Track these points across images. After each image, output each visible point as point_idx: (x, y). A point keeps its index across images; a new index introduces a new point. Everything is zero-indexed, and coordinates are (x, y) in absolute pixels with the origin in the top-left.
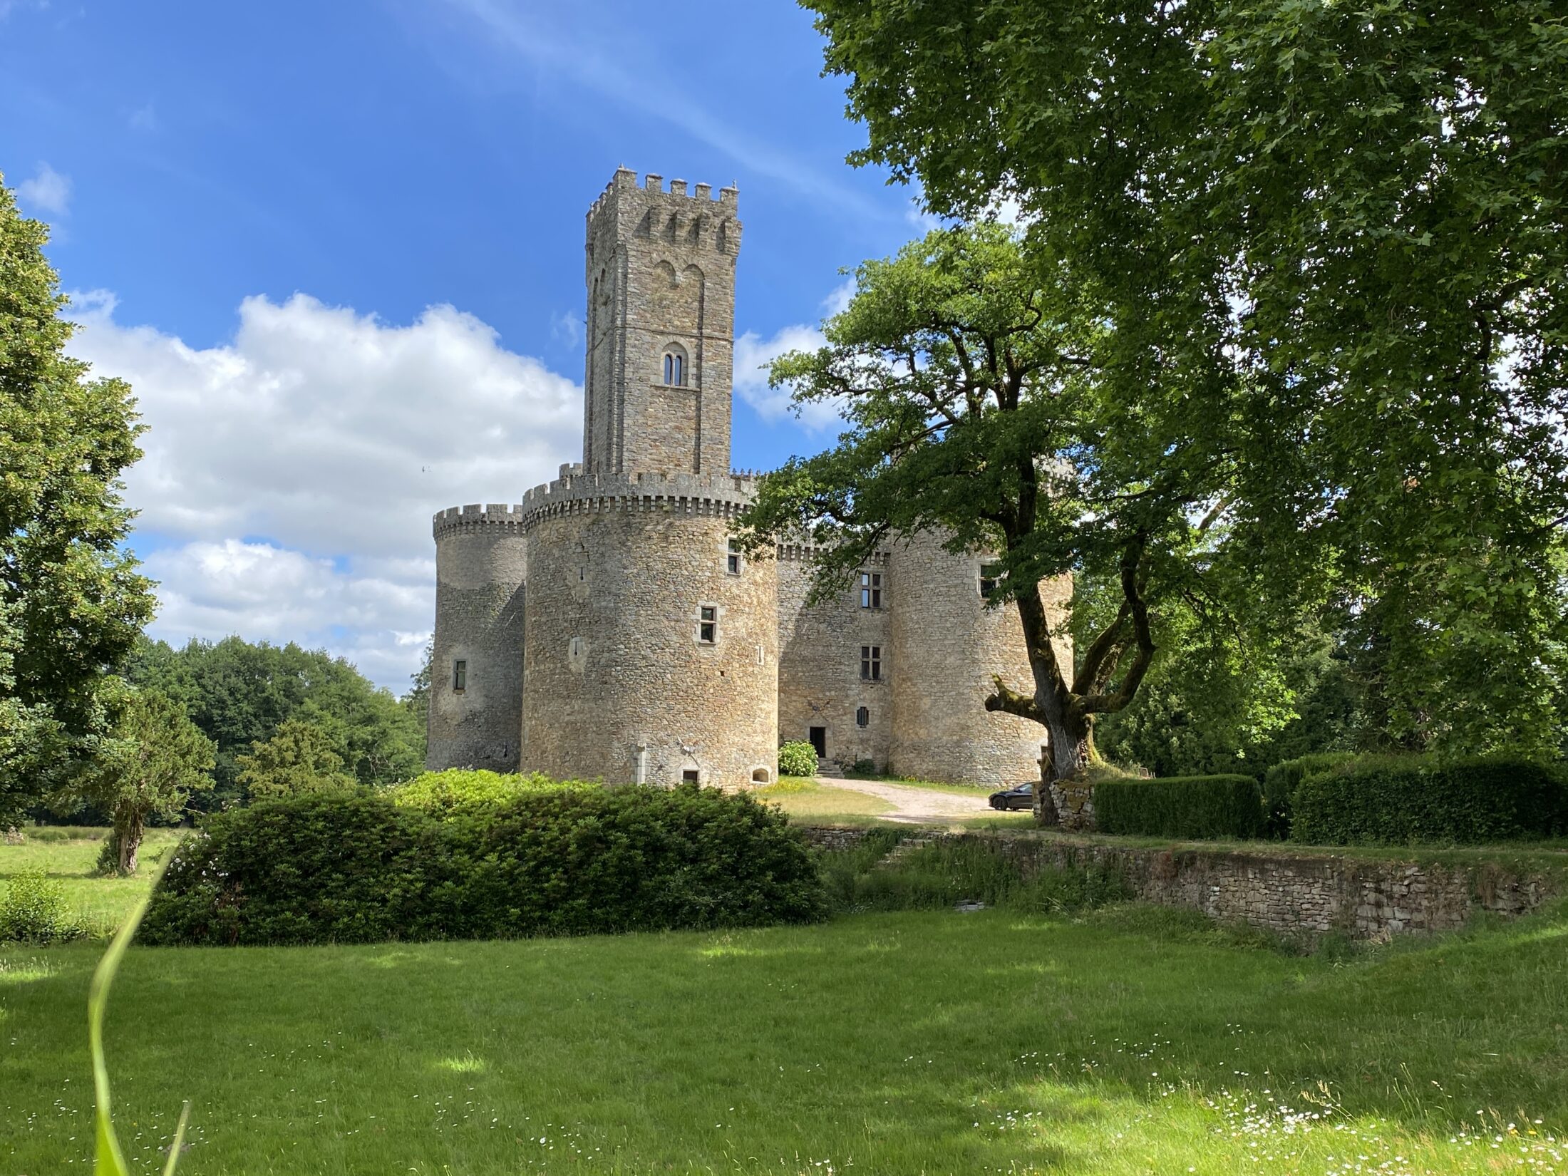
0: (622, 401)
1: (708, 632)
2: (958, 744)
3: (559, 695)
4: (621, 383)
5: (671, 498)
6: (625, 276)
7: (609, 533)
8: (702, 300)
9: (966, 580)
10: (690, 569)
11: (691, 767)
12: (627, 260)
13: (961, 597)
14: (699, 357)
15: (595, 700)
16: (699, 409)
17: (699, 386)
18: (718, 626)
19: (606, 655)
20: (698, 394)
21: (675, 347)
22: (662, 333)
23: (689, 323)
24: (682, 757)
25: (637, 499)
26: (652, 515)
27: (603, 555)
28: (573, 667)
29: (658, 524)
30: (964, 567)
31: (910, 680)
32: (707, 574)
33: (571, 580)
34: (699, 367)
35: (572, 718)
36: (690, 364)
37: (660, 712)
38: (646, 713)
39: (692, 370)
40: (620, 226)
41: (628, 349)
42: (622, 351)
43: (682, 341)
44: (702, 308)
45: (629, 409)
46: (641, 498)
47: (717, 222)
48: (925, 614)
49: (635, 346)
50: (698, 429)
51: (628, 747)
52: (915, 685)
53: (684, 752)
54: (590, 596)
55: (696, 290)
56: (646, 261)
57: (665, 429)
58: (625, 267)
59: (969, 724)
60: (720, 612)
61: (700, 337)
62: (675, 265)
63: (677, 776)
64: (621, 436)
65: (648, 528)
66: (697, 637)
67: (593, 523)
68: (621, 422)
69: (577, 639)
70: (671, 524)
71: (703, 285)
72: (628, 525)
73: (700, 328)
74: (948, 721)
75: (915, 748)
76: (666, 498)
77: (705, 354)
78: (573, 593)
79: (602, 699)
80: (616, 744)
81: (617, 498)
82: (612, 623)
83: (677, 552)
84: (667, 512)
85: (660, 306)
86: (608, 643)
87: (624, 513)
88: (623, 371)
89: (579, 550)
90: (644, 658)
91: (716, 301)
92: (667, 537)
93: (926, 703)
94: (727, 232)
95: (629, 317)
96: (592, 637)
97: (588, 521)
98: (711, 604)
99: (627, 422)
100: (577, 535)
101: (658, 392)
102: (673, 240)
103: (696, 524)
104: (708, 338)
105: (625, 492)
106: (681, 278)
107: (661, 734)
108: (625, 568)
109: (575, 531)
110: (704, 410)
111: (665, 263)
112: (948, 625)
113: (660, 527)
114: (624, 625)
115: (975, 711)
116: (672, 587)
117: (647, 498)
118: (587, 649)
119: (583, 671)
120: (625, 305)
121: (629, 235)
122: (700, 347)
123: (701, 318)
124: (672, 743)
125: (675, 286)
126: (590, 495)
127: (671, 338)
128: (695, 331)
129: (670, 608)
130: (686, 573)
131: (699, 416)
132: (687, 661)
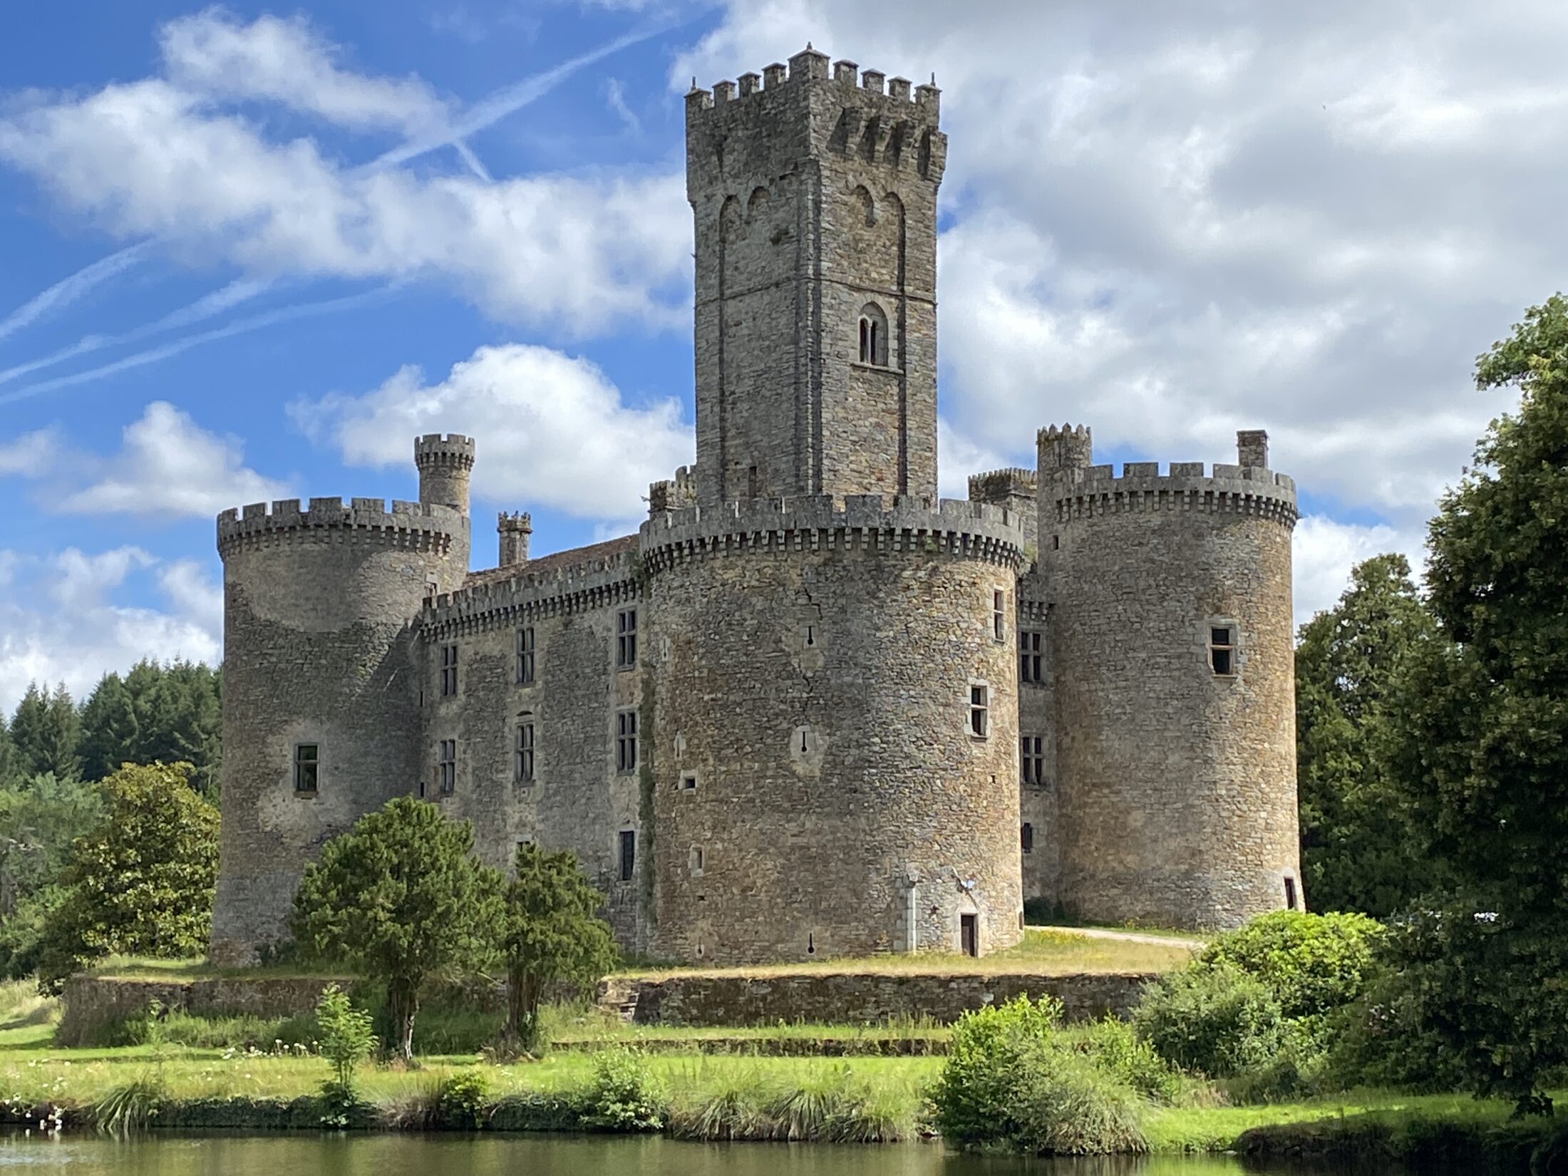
0: (818, 386)
1: (977, 725)
2: (1187, 875)
3: (777, 809)
4: (817, 358)
5: (937, 534)
6: (817, 203)
7: (852, 579)
8: (902, 245)
9: (1193, 649)
10: (958, 632)
11: (969, 909)
12: (819, 183)
13: (1188, 671)
14: (901, 325)
15: (841, 815)
16: (903, 399)
17: (902, 365)
18: (989, 713)
19: (853, 751)
20: (901, 378)
21: (873, 310)
22: (859, 289)
23: (885, 275)
24: (959, 895)
25: (891, 532)
26: (911, 556)
27: (843, 610)
28: (799, 769)
29: (918, 568)
30: (1190, 630)
31: (1109, 786)
32: (977, 640)
33: (788, 643)
34: (901, 339)
35: (801, 841)
36: (891, 335)
37: (930, 833)
38: (913, 834)
39: (893, 344)
40: (813, 134)
41: (825, 311)
42: (817, 313)
43: (880, 300)
44: (902, 256)
45: (827, 397)
46: (898, 531)
47: (918, 133)
48: (1132, 694)
49: (831, 307)
50: (903, 428)
51: (891, 882)
52: (1118, 793)
53: (961, 889)
54: (825, 668)
55: (895, 228)
56: (841, 184)
57: (865, 426)
58: (817, 193)
59: (1202, 847)
60: (991, 693)
61: (901, 296)
62: (873, 193)
63: (955, 922)
64: (818, 436)
65: (907, 574)
66: (969, 730)
67: (825, 564)
68: (817, 415)
69: (806, 728)
70: (935, 569)
71: (903, 222)
72: (879, 568)
73: (901, 284)
74: (1173, 844)
75: (1117, 880)
76: (930, 533)
77: (908, 321)
78: (795, 662)
79: (851, 813)
80: (873, 875)
81: (865, 530)
82: (861, 706)
83: (941, 609)
84: (929, 552)
85: (856, 249)
86: (856, 735)
87: (871, 553)
88: (818, 341)
89: (803, 600)
90: (907, 757)
91: (917, 245)
92: (930, 587)
93: (1136, 819)
94: (933, 149)
95: (825, 265)
96: (830, 726)
97: (816, 560)
98: (981, 682)
99: (826, 416)
100: (798, 581)
101: (856, 374)
102: (870, 157)
103: (964, 570)
104: (912, 298)
105: (877, 523)
106: (881, 211)
107: (932, 864)
108: (878, 629)
109: (794, 574)
110: (909, 400)
111: (862, 191)
112: (1170, 710)
113: (921, 574)
114: (878, 710)
115: (1208, 830)
116: (938, 657)
117: (906, 532)
118: (823, 741)
119: (818, 773)
120: (818, 249)
121: (823, 146)
122: (901, 310)
123: (902, 268)
124: (946, 877)
125: (871, 222)
126: (823, 524)
127: (869, 297)
128: (894, 288)
129: (935, 686)
130: (953, 638)
131: (903, 410)
132: (959, 760)
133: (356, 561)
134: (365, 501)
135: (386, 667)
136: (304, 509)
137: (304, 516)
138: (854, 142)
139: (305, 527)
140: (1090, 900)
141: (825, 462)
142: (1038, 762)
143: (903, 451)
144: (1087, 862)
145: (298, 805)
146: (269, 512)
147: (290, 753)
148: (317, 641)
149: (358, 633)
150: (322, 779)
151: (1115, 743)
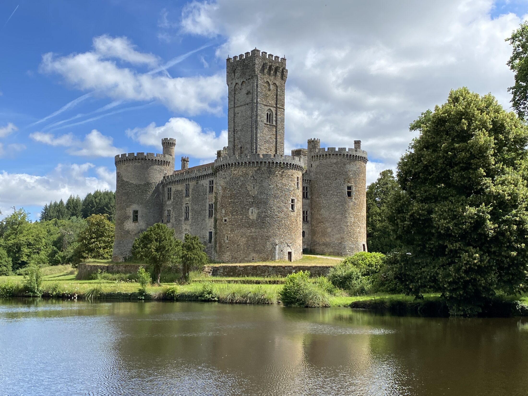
0: (257, 128)
1: (292, 208)
2: (340, 243)
3: (246, 227)
4: (256, 121)
5: (284, 163)
6: (257, 85)
7: (264, 173)
8: (277, 95)
9: (343, 191)
10: (289, 186)
11: (290, 251)
12: (257, 80)
13: (341, 196)
14: (276, 114)
15: (261, 228)
16: (276, 132)
17: (276, 123)
18: (295, 205)
19: (264, 214)
20: (276, 127)
21: (269, 110)
22: (266, 106)
23: (273, 102)
25: (273, 163)
26: (278, 168)
27: (262, 181)
28: (251, 217)
29: (279, 171)
30: (342, 186)
31: (323, 222)
32: (293, 188)
33: (249, 187)
34: (276, 118)
35: (251, 234)
36: (274, 117)
37: (281, 233)
38: (277, 233)
39: (274, 119)
40: (256, 69)
41: (258, 111)
42: (257, 111)
43: (272, 108)
44: (277, 98)
45: (259, 131)
46: (275, 163)
47: (281, 69)
48: (329, 201)
49: (260, 110)
50: (276, 139)
51: (272, 244)
52: (325, 224)
53: (288, 246)
54: (257, 194)
55: (275, 91)
56: (263, 81)
57: (268, 138)
58: (257, 83)
59: (344, 237)
60: (296, 201)
61: (277, 107)
62: (270, 83)
63: (286, 253)
64: (256, 140)
65: (277, 172)
66: (290, 209)
67: (258, 170)
68: (256, 135)
69: (253, 208)
70: (283, 171)
71: (277, 90)
72: (270, 171)
73: (276, 104)
74: (337, 236)
75: (324, 244)
76: (282, 163)
77: (278, 113)
78: (250, 193)
79: (263, 228)
80: (268, 243)
81: (267, 162)
82: (266, 203)
83: (284, 181)
84: (282, 168)
85: (266, 96)
86: (264, 210)
87: (269, 167)
88: (257, 118)
89: (252, 178)
90: (276, 215)
91: (280, 96)
92: (282, 176)
93: (329, 230)
94: (284, 73)
95: (259, 100)
96: (258, 208)
97: (256, 169)
98: (293, 198)
99: (258, 135)
100: (251, 174)
101: (266, 125)
102: (269, 74)
103: (290, 172)
104: (279, 108)
105: (270, 161)
106: (272, 87)
107: (281, 240)
108: (270, 185)
109: (250, 172)
110: (278, 132)
111: (268, 82)
112: (337, 205)
113: (280, 173)
114: (270, 204)
115: (346, 233)
116: (284, 192)
117: (277, 163)
118: (257, 212)
119: (255, 218)
120: (257, 96)
121: (259, 72)
122: (276, 111)
123: (277, 101)
124: (285, 243)
125: (269, 90)
126: (257, 161)
127: (269, 107)
129: (283, 199)
130: (287, 187)
131: (276, 134)
132: (288, 216)
133: (148, 168)
134: (150, 154)
135: (155, 192)
136: (135, 155)
137: (135, 157)
138: (266, 71)
139: (136, 159)
140: (319, 249)
141: (258, 146)
142: (307, 217)
143: (276, 144)
144: (317, 240)
145: (133, 224)
146: (127, 156)
147: (132, 212)
148: (138, 186)
149: (148, 184)
150: (139, 218)
151: (324, 212)
